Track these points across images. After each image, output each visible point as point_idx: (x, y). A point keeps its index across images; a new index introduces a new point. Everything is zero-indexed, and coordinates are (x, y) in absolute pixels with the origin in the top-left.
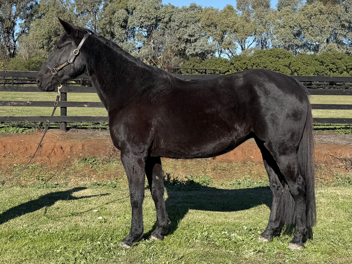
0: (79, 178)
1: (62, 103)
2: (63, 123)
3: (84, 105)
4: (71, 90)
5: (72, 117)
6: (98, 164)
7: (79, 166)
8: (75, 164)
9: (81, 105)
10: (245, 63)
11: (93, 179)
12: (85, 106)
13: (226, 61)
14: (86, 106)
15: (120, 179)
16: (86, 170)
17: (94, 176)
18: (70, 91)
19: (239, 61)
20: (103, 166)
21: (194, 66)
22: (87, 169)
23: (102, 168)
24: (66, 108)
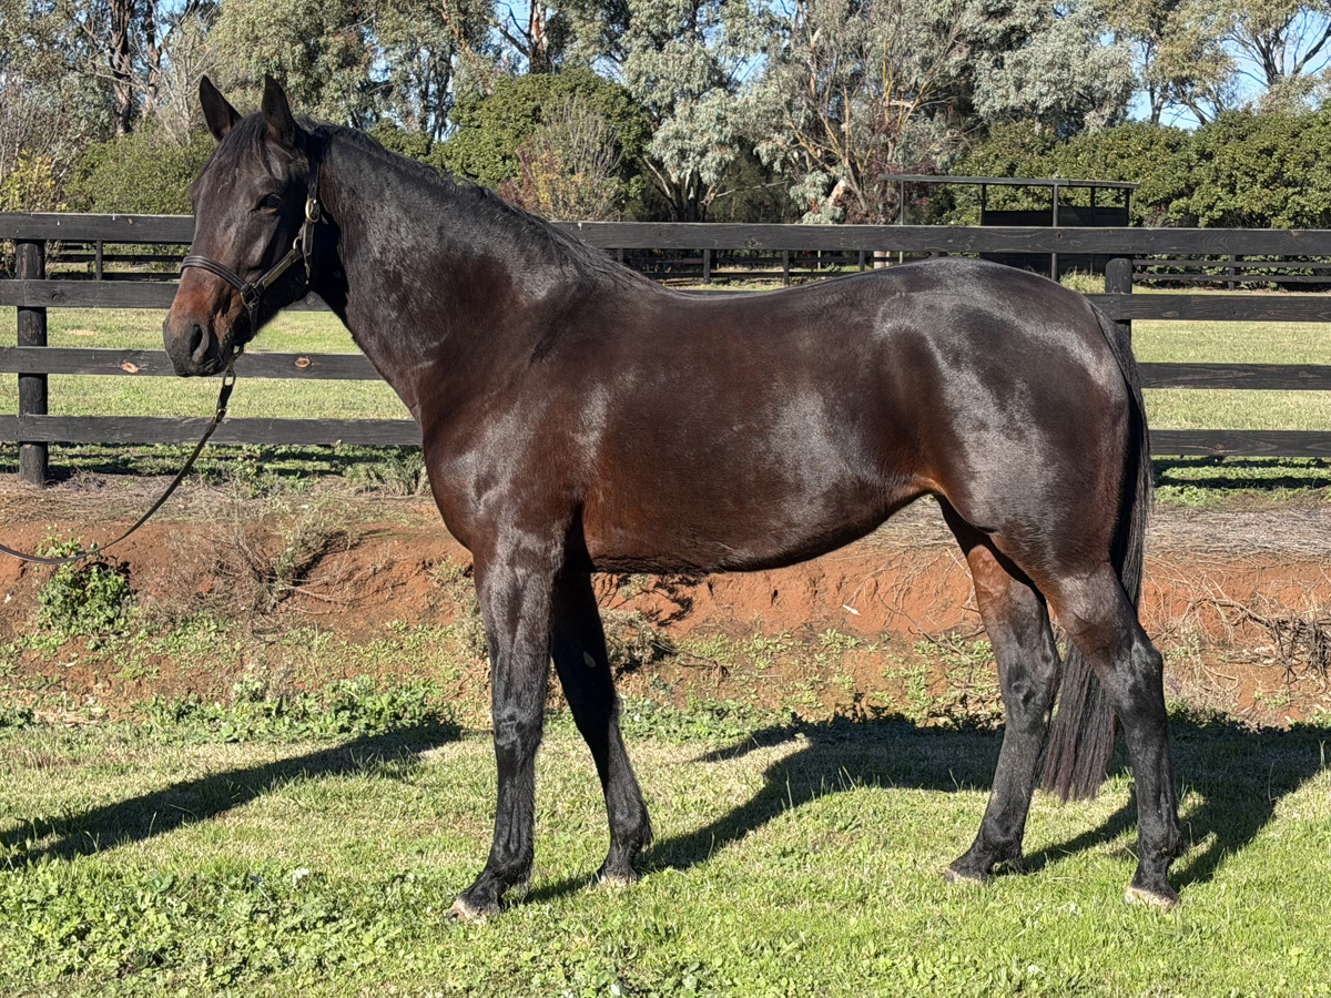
0: (28, 694)
1: (22, 353)
2: (28, 446)
3: (122, 363)
4: (62, 294)
5: (71, 418)
6: (126, 634)
7: (41, 641)
8: (26, 632)
9: (110, 365)
10: (1269, 152)
11: (91, 701)
12: (125, 367)
13: (1175, 143)
14: (133, 369)
15: (212, 700)
16: (70, 661)
17: (100, 685)
18: (59, 299)
19: (1242, 138)
20: (150, 645)
21: (1012, 169)
22: (75, 655)
23: (142, 654)
24: (43, 378)
